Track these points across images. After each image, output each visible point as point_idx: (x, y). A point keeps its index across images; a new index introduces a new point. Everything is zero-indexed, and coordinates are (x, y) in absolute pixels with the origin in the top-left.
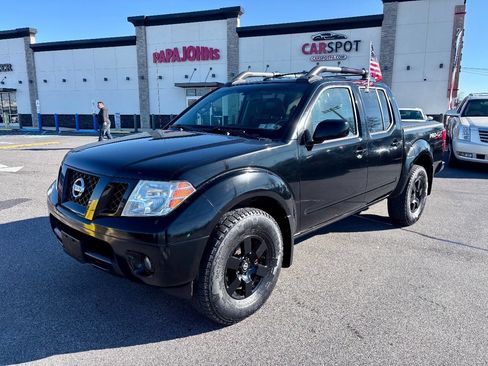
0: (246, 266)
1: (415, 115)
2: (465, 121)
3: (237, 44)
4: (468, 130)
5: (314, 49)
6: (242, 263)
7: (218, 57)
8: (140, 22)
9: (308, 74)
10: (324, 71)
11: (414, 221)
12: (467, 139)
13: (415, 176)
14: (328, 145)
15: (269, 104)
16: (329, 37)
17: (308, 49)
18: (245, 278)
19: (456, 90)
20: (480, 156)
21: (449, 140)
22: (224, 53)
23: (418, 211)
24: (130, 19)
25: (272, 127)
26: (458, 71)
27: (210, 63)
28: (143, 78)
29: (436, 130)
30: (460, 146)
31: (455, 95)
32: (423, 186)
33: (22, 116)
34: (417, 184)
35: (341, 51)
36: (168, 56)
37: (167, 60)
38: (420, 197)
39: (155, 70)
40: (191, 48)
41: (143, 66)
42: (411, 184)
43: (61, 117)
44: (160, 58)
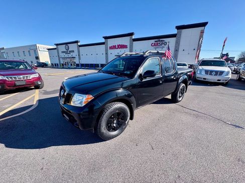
0: (115, 122)
1: (184, 65)
2: (200, 67)
3: (132, 44)
4: (201, 71)
5: (155, 45)
6: (114, 120)
7: (127, 48)
8: (106, 38)
9: (144, 53)
10: (150, 52)
11: (180, 101)
12: (200, 73)
13: (181, 87)
14: (148, 79)
15: (134, 63)
16: (160, 41)
17: (153, 45)
18: (115, 125)
19: (198, 57)
20: (204, 79)
21: (195, 73)
22: (128, 47)
23: (181, 98)
24: (103, 37)
25: (129, 72)
26: (200, 51)
27: (125, 49)
28: (107, 54)
29: (190, 72)
30: (198, 75)
31: (198, 59)
32: (184, 90)
33: (77, 64)
34: (181, 90)
35: (163, 45)
36: (114, 47)
37: (113, 49)
38: (182, 94)
39: (110, 51)
40: (120, 45)
41: (106, 50)
42: (180, 90)
43: (86, 64)
44: (111, 48)
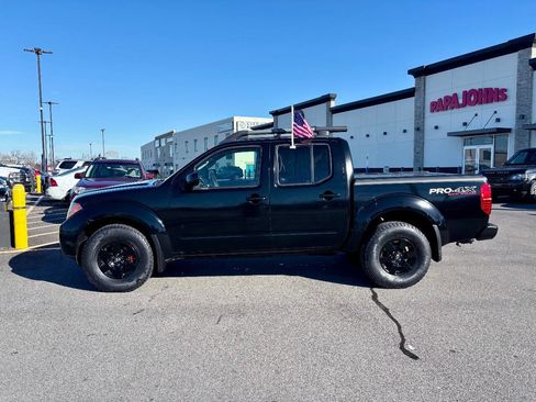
3: (531, 80)
7: (505, 98)
8: (419, 73)
22: (512, 93)
24: (410, 72)
27: (495, 106)
28: (419, 129)
37: (445, 108)
39: (432, 119)
40: (472, 91)
41: (419, 117)
44: (438, 106)
